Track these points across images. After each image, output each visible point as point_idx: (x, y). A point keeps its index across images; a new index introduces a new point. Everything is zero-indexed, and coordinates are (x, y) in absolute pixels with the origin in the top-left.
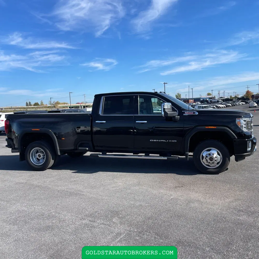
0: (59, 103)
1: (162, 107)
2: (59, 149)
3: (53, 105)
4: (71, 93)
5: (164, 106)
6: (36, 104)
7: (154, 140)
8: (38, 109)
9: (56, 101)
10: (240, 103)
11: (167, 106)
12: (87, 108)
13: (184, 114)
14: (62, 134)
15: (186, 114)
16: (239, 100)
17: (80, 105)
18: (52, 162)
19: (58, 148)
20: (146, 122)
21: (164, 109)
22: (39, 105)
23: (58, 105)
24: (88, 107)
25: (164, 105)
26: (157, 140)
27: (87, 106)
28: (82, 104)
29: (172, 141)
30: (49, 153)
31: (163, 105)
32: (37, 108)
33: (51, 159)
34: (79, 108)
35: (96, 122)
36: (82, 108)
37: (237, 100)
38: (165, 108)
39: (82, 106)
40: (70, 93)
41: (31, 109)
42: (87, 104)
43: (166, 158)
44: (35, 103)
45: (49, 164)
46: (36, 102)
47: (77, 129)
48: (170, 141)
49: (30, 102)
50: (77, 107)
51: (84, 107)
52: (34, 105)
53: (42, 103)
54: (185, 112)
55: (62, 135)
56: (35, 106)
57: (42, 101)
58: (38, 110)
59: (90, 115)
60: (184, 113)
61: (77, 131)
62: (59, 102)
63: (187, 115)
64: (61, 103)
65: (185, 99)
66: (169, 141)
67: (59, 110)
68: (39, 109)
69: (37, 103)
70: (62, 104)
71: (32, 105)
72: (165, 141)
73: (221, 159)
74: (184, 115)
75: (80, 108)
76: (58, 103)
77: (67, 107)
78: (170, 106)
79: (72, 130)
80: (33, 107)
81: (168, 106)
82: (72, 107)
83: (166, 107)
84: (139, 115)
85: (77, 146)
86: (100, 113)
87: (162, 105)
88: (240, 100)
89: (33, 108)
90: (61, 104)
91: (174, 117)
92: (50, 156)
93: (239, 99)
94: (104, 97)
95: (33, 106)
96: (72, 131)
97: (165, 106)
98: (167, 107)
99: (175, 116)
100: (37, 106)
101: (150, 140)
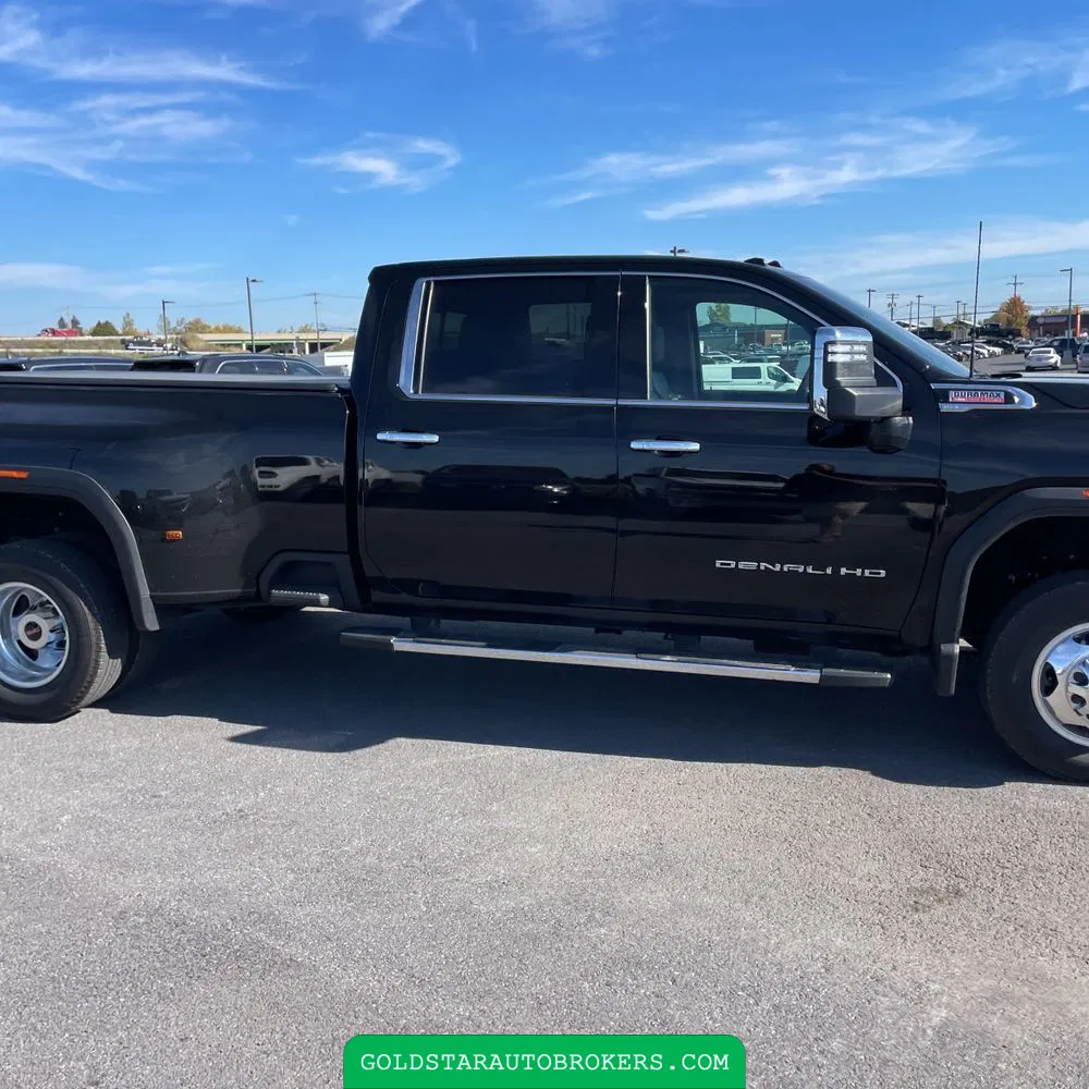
0: (204, 329)
1: (819, 354)
2: (151, 597)
3: (177, 334)
4: (254, 281)
5: (830, 349)
6: (103, 329)
7: (742, 565)
8: (108, 351)
9: (190, 319)
10: (981, 350)
11: (847, 348)
12: (326, 354)
13: (947, 401)
14: (175, 496)
15: (958, 403)
16: (977, 338)
17: (298, 339)
18: (108, 671)
19: (145, 591)
20: (695, 446)
21: (830, 369)
22: (117, 334)
23: (200, 336)
24: (332, 347)
25: (833, 343)
26: (763, 565)
27: (324, 346)
28: (303, 336)
29: (859, 572)
30: (90, 617)
31: (826, 344)
32: (107, 344)
33: (104, 654)
34: (291, 352)
35: (380, 436)
36: (304, 351)
37: (970, 334)
38: (833, 364)
39: (303, 344)
40: (251, 284)
41: (82, 351)
42: (325, 336)
43: (811, 676)
44: (99, 324)
45: (91, 683)
46: (103, 321)
47: (256, 471)
48: (843, 571)
49: (78, 318)
50: (284, 347)
51: (313, 347)
52: (94, 333)
53: (128, 323)
54: (952, 394)
55: (173, 502)
56: (99, 338)
57: (128, 315)
58: (110, 355)
59: (341, 390)
60: (943, 396)
61: (260, 481)
62: (206, 322)
63: (966, 408)
64: (213, 327)
65: (745, 326)
66: (836, 571)
67: (187, 358)
68: (113, 351)
69: (107, 323)
70: (217, 330)
71: (84, 331)
72: (810, 570)
74: (945, 408)
75: (295, 351)
76: (198, 327)
77: (240, 346)
78: (863, 348)
79: (225, 477)
80: (90, 341)
81: (856, 348)
82: (260, 348)
83: (840, 356)
84: (649, 402)
85: (259, 576)
86: (406, 383)
87: (820, 340)
88: (982, 339)
89: (88, 344)
90: (211, 332)
91: (884, 420)
92: (94, 639)
93: (976, 332)
94: (428, 284)
95: (90, 337)
96: (227, 481)
97: (838, 348)
98: (846, 358)
99: (890, 417)
100: (107, 338)
101: (718, 564)
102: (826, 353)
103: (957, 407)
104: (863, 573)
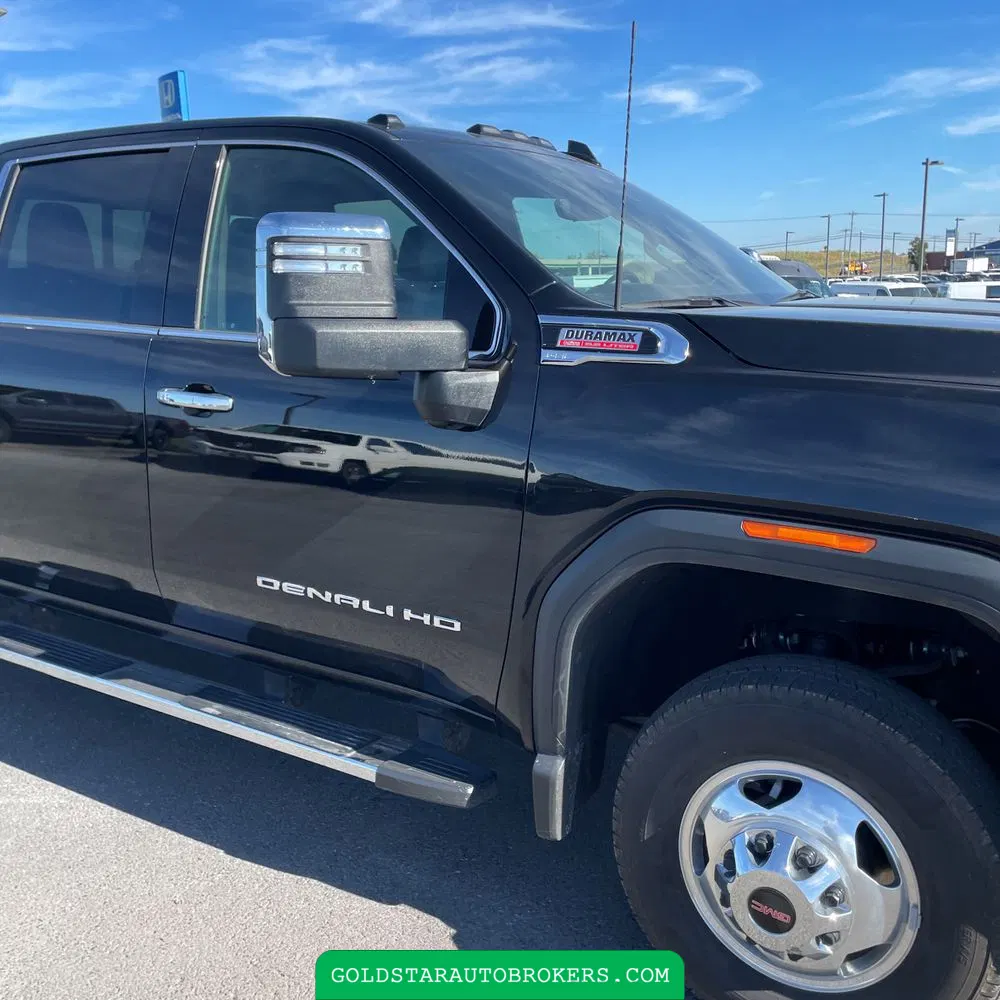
5: (279, 250)
7: (286, 587)
11: (315, 251)
13: (553, 346)
15: (569, 350)
20: (227, 403)
25: (285, 241)
26: (311, 591)
29: (426, 619)
31: (271, 242)
43: (365, 771)
48: (408, 614)
54: (564, 332)
60: (549, 338)
63: (579, 359)
66: (399, 613)
72: (366, 605)
73: (902, 919)
74: (548, 356)
81: (335, 249)
84: (198, 332)
101: (260, 581)
102: (272, 257)
103: (564, 355)
104: (432, 621)
